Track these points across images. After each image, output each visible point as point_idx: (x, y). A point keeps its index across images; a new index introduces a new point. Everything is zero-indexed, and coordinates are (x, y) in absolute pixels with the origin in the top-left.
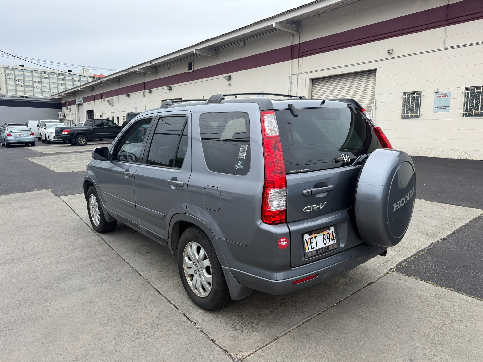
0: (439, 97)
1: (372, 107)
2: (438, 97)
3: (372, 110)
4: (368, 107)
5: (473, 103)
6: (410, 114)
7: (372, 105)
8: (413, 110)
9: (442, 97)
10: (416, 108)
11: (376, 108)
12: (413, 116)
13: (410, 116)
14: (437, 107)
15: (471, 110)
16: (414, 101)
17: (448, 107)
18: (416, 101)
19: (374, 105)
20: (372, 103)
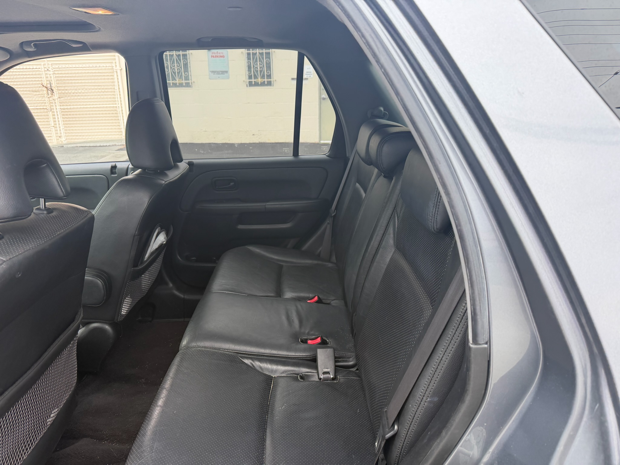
0: (214, 57)
1: (114, 68)
2: (212, 57)
3: (115, 73)
4: (107, 68)
5: (257, 68)
6: (177, 80)
7: (114, 65)
8: (181, 75)
9: (218, 57)
10: (184, 72)
11: (121, 70)
12: (183, 84)
13: (179, 84)
14: (213, 72)
15: (256, 77)
16: (180, 61)
17: (227, 72)
18: (183, 62)
19: (118, 64)
20: (114, 61)
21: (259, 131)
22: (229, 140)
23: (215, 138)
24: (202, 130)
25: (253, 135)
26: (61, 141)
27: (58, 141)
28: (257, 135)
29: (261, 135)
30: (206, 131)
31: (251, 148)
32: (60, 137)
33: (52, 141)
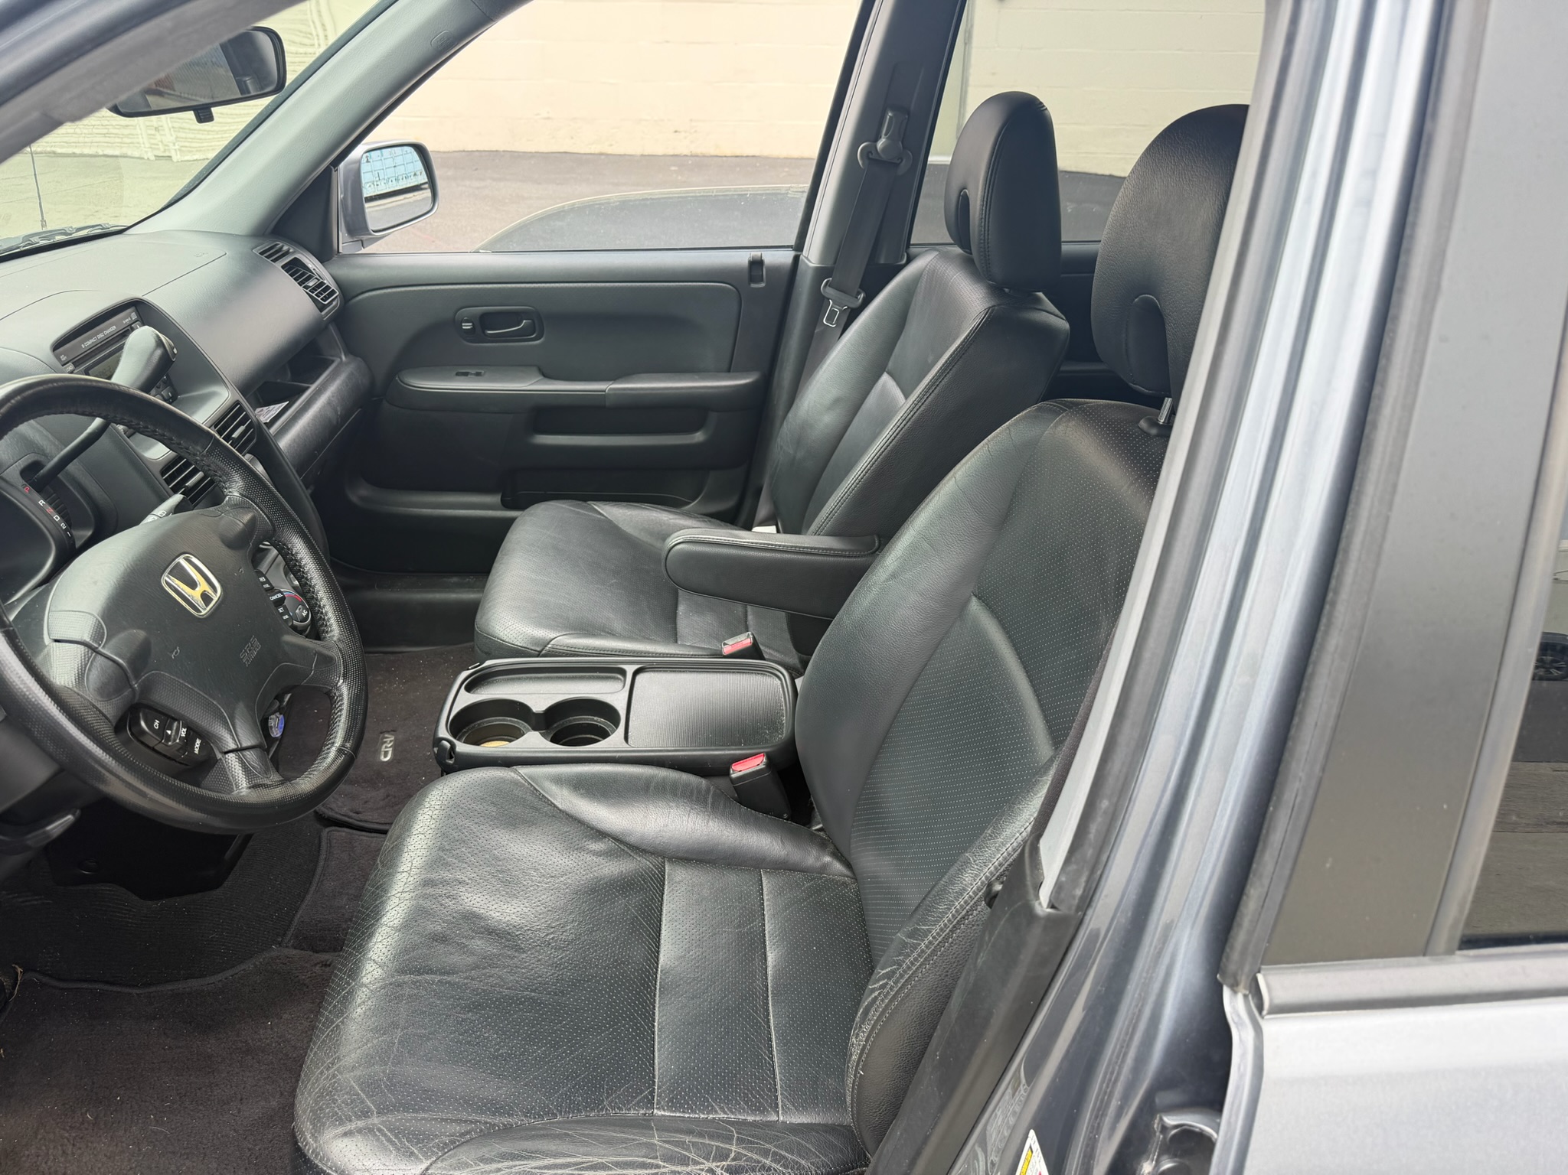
21: (691, 120)
22: (611, 145)
23: (572, 138)
24: (538, 114)
25: (676, 132)
26: (162, 142)
27: (153, 141)
28: (685, 132)
29: (696, 132)
30: (548, 118)
31: (673, 168)
32: (157, 129)
33: (135, 140)
